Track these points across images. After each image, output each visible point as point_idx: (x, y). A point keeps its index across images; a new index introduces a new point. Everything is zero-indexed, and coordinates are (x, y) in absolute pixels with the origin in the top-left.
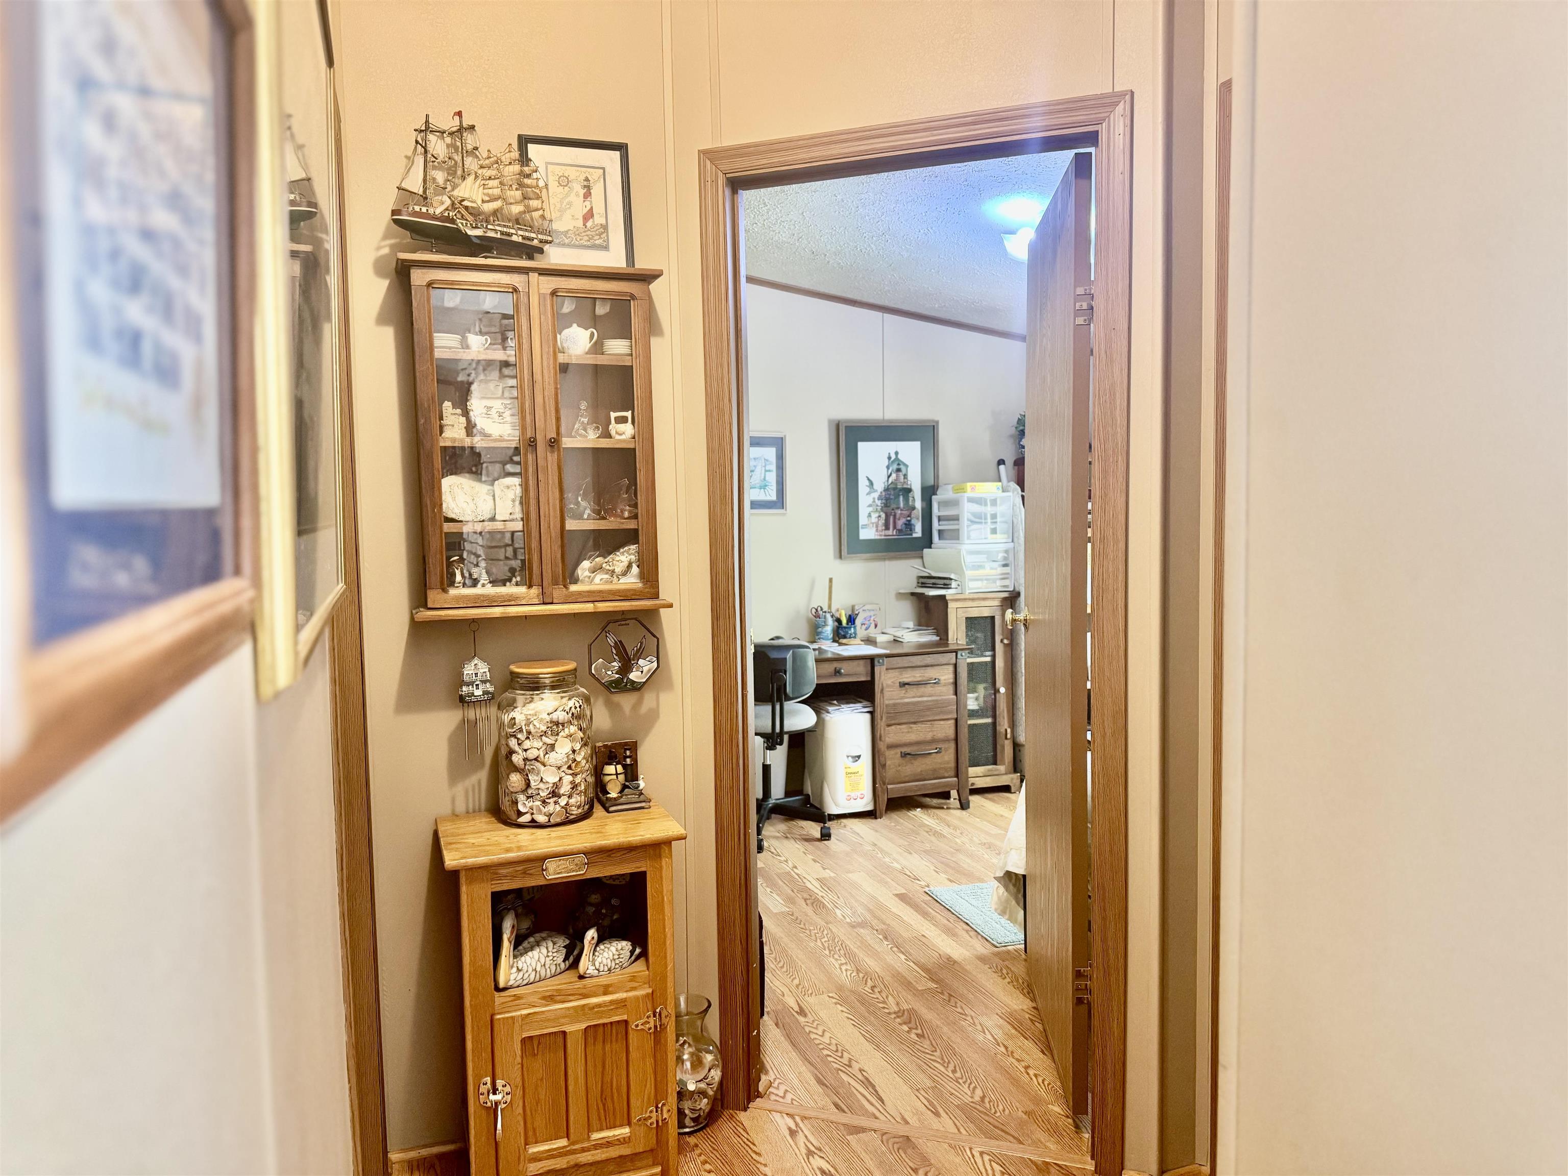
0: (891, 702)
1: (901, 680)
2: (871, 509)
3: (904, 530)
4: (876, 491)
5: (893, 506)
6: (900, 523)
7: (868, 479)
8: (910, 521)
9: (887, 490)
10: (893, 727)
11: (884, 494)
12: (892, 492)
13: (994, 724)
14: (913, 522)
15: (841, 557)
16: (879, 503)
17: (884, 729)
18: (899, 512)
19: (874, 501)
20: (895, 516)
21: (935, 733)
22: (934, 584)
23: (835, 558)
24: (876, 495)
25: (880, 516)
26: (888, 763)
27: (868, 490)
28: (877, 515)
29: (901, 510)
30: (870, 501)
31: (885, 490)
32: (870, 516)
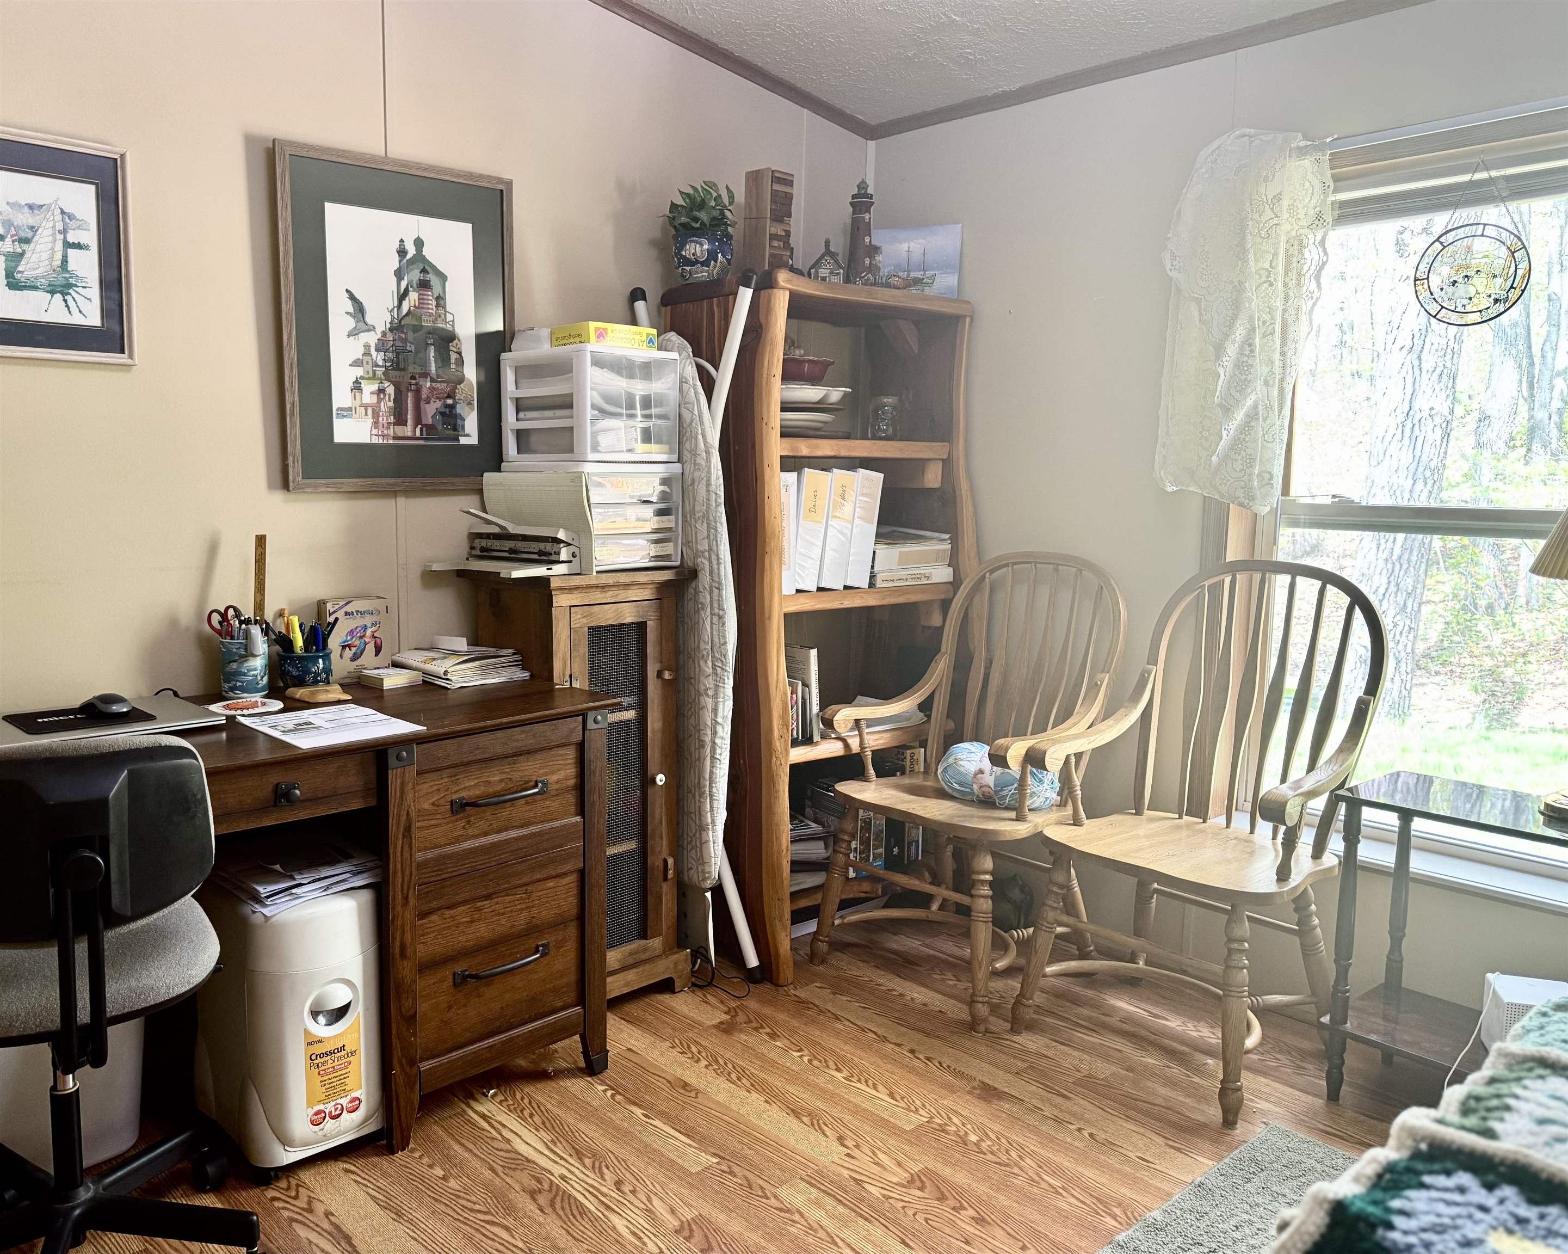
0: (430, 855)
1: (455, 797)
2: (359, 372)
3: (440, 427)
4: (372, 329)
5: (412, 369)
6: (431, 410)
7: (352, 297)
8: (452, 407)
9: (397, 327)
10: (434, 917)
11: (390, 337)
12: (411, 336)
13: (643, 851)
14: (460, 409)
15: (285, 485)
16: (379, 358)
17: (414, 926)
18: (428, 384)
19: (367, 353)
20: (418, 392)
21: (535, 911)
22: (512, 551)
23: (271, 486)
24: (372, 339)
25: (381, 391)
26: (423, 1007)
27: (351, 323)
28: (375, 387)
29: (432, 380)
30: (358, 353)
31: (391, 330)
32: (357, 387)
